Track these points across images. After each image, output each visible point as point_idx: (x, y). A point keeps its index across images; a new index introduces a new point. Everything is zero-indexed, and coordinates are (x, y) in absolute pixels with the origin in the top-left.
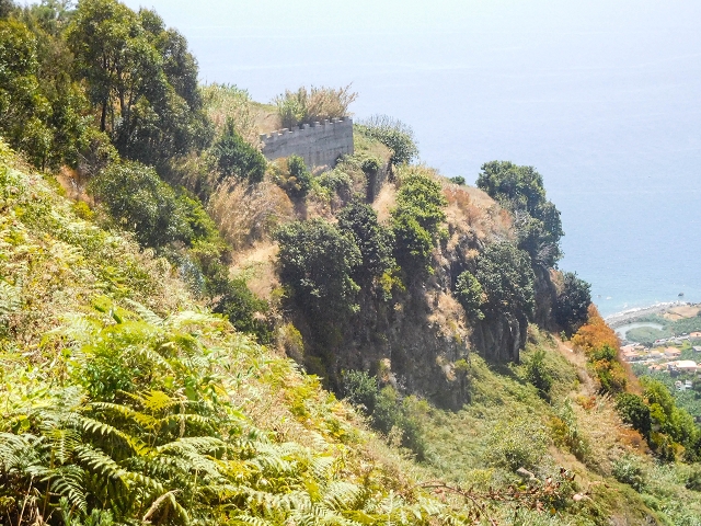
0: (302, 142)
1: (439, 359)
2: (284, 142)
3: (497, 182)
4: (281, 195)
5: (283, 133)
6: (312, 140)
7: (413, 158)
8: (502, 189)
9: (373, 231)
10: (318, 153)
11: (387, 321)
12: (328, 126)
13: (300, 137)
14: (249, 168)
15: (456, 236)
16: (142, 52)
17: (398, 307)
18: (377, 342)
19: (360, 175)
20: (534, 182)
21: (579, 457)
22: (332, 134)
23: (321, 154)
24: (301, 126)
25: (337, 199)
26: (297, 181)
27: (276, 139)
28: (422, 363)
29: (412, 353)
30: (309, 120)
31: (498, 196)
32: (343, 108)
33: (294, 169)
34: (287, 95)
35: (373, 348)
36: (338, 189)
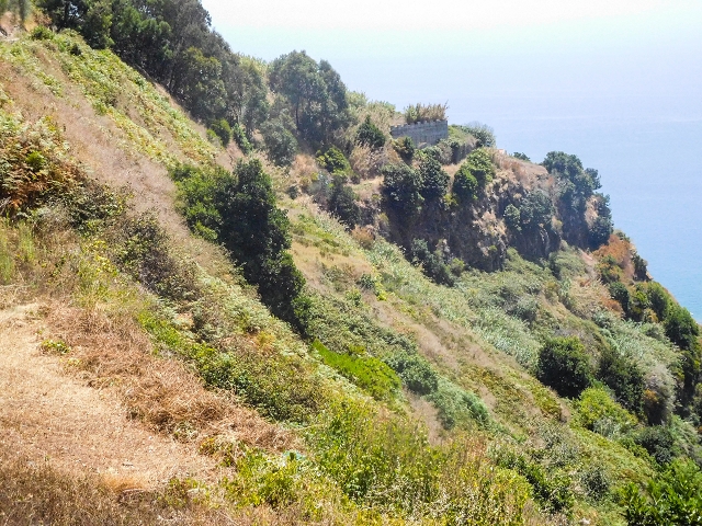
0: (416, 131)
1: (479, 244)
2: (404, 130)
3: (554, 163)
4: (396, 155)
5: (405, 125)
6: (422, 130)
8: (556, 166)
12: (432, 124)
13: (415, 128)
14: (376, 140)
15: (507, 185)
17: (453, 214)
20: (575, 164)
21: (568, 307)
22: (433, 128)
24: (415, 123)
26: (407, 149)
27: (400, 128)
28: (468, 245)
29: (462, 239)
30: (420, 120)
31: (552, 170)
32: (444, 115)
33: (406, 143)
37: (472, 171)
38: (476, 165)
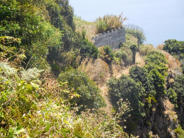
0: (107, 39)
1: (169, 129)
2: (101, 39)
3: (171, 48)
4: (105, 64)
5: (100, 36)
6: (111, 37)
7: (144, 41)
8: (174, 51)
9: (146, 79)
10: (113, 43)
11: (149, 116)
12: (116, 31)
13: (106, 37)
14: (92, 54)
16: (52, 6)
17: (154, 109)
18: (146, 125)
19: (130, 51)
22: (118, 34)
23: (114, 43)
24: (106, 32)
25: (123, 63)
26: (109, 57)
27: (97, 38)
28: (163, 132)
29: (159, 128)
30: (109, 29)
31: (172, 53)
32: (121, 23)
33: (107, 51)
34: (100, 19)
35: (145, 128)
36: (123, 58)
37: (159, 70)
38: (159, 64)
